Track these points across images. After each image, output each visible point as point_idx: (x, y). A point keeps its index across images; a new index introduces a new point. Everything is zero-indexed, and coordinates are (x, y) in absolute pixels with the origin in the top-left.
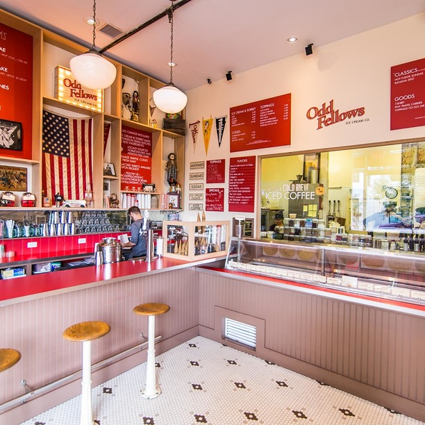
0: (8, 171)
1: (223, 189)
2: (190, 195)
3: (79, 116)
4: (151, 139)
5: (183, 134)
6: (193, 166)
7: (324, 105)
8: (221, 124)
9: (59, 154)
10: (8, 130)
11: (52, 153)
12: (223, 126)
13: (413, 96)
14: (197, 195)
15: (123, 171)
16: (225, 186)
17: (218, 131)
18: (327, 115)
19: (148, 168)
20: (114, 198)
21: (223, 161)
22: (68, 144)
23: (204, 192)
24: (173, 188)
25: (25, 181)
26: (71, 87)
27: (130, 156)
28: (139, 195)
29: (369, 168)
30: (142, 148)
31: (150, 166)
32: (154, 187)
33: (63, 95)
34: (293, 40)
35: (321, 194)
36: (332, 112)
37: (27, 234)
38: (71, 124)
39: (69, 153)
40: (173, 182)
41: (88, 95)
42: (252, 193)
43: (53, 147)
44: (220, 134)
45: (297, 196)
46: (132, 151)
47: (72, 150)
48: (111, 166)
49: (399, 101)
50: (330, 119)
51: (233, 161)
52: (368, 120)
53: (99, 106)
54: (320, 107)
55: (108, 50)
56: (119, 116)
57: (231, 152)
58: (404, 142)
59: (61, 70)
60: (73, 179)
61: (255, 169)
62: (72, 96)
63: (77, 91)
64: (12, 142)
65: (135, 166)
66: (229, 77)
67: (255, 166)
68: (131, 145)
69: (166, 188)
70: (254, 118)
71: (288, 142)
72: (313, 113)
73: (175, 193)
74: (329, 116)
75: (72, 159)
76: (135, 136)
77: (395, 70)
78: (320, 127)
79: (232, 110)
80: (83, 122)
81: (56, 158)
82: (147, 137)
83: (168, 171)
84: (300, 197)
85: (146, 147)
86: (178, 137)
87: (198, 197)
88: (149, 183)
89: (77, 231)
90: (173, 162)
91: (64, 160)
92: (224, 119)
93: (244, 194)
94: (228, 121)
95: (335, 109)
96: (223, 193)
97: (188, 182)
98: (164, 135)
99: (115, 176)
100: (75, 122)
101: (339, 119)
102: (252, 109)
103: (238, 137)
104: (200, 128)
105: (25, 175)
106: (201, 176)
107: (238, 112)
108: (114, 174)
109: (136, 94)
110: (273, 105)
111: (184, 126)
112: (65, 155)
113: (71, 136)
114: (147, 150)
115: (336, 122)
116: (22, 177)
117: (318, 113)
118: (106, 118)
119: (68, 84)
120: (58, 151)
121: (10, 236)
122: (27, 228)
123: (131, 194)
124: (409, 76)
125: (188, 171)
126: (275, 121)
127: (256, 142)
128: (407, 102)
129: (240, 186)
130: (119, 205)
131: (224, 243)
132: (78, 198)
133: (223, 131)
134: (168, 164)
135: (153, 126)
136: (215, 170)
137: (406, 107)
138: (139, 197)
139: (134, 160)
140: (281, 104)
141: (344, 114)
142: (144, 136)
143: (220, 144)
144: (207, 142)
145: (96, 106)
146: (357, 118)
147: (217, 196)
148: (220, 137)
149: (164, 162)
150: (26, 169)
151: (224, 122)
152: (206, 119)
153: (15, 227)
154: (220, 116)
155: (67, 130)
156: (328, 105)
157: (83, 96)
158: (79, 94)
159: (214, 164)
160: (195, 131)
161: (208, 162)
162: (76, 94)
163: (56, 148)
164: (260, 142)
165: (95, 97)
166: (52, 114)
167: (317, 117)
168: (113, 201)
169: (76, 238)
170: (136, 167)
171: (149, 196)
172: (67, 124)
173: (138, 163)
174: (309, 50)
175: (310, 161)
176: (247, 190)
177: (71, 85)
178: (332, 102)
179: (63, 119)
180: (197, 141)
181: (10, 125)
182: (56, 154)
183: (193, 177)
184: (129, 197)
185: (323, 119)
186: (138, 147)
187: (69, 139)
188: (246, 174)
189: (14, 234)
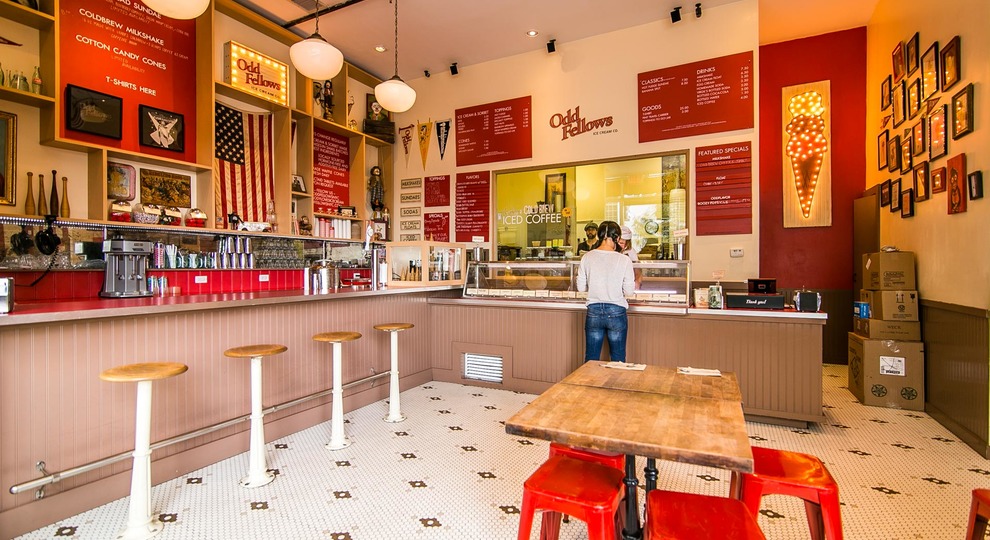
0: (166, 179)
1: (448, 214)
2: (402, 223)
3: (257, 110)
4: (347, 146)
5: (392, 141)
6: (405, 184)
7: (569, 112)
8: (443, 129)
9: (230, 160)
10: (166, 124)
11: (222, 158)
12: (447, 133)
13: (659, 107)
14: (411, 223)
15: (316, 187)
16: (451, 209)
17: (440, 139)
18: (572, 124)
19: (345, 185)
20: (306, 221)
21: (448, 178)
22: (242, 147)
23: (422, 219)
24: (378, 213)
25: (189, 194)
26: (246, 71)
27: (322, 167)
28: (336, 221)
29: (626, 196)
30: (336, 157)
31: (347, 182)
32: (354, 210)
33: (237, 80)
34: (532, 33)
35: (567, 216)
36: (578, 120)
37: (193, 265)
38: (246, 120)
39: (244, 158)
40: (378, 205)
41: (269, 83)
42: (486, 218)
43: (223, 151)
44: (443, 142)
45: (541, 219)
46: (323, 160)
47: (247, 155)
48: (300, 179)
49: (647, 112)
50: (576, 128)
51: (461, 177)
52: (616, 131)
53: (283, 98)
54: (565, 115)
55: (297, 26)
56: (309, 113)
57: (458, 165)
58: (664, 155)
59: (234, 48)
60: (249, 195)
61: (489, 187)
62: (248, 82)
63: (255, 76)
64: (171, 140)
65: (328, 181)
66: (454, 70)
67: (489, 183)
68: (323, 153)
69: (369, 214)
70: (487, 124)
71: (529, 155)
72: (556, 121)
73: (382, 221)
74: (575, 125)
75: (248, 167)
76: (328, 141)
77: (642, 77)
78: (565, 138)
79: (458, 112)
80: (261, 118)
81: (227, 164)
82: (342, 142)
83: (371, 190)
84: (544, 220)
85: (342, 156)
86: (384, 145)
87: (413, 225)
88: (347, 205)
89: (258, 264)
90: (377, 179)
91: (238, 168)
92: (447, 123)
93: (475, 219)
94: (452, 125)
95: (581, 117)
96: (448, 219)
97: (398, 206)
98: (368, 142)
99: (305, 192)
100: (251, 117)
101: (586, 129)
102: (485, 113)
103: (466, 147)
104: (415, 134)
105: (189, 186)
106: (416, 197)
107: (466, 116)
108: (303, 190)
109: (328, 84)
110: (510, 108)
111: (393, 130)
112: (238, 162)
113: (247, 137)
114: (343, 161)
115: (583, 131)
116: (184, 189)
117: (562, 121)
118: (295, 114)
119: (243, 66)
120: (230, 156)
121: (173, 265)
122: (193, 257)
123: (326, 218)
124: (656, 84)
125: (398, 191)
126: (512, 128)
127: (489, 154)
128: (654, 112)
129: (470, 209)
130: (312, 231)
131: (459, 272)
132: (256, 220)
133: (446, 140)
134: (372, 180)
135: (353, 129)
136: (436, 190)
137: (653, 118)
138: (335, 223)
139: (327, 173)
140: (520, 108)
141: (591, 123)
142: (338, 141)
143: (442, 155)
144: (424, 153)
145: (279, 97)
146: (605, 128)
147: (440, 223)
148: (442, 146)
149: (366, 178)
150: (189, 178)
151: (447, 127)
152: (422, 123)
153: (178, 255)
154: (442, 118)
155: (241, 128)
156: (573, 112)
157: (263, 84)
158: (257, 80)
159: (435, 181)
160: (407, 139)
161: (427, 179)
162: (253, 80)
163: (227, 151)
164: (496, 153)
165: (276, 86)
166: (222, 106)
167: (562, 126)
168: (305, 227)
169: (257, 273)
170: (329, 184)
171: (349, 222)
172: (240, 119)
173: (332, 177)
174: (551, 47)
175: (553, 184)
176: (480, 213)
177: (247, 68)
178: (577, 109)
179: (235, 112)
180: (411, 151)
181: (168, 118)
182: (227, 160)
183: (404, 198)
184: (323, 222)
185: (568, 128)
186: (331, 156)
187: (243, 140)
188: (477, 194)
189: (177, 264)
